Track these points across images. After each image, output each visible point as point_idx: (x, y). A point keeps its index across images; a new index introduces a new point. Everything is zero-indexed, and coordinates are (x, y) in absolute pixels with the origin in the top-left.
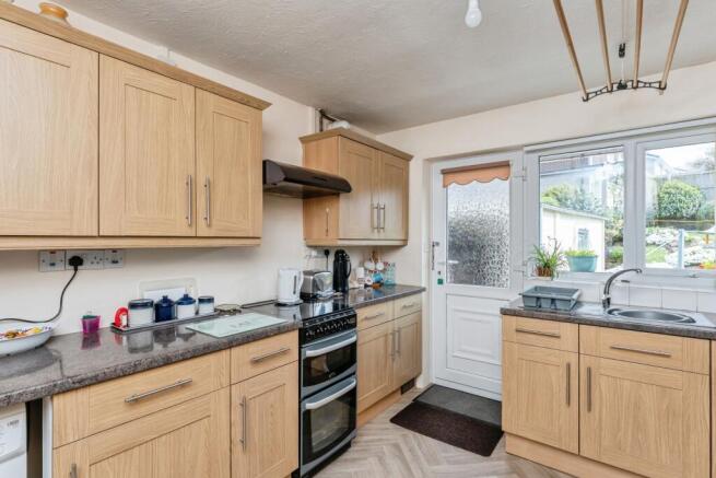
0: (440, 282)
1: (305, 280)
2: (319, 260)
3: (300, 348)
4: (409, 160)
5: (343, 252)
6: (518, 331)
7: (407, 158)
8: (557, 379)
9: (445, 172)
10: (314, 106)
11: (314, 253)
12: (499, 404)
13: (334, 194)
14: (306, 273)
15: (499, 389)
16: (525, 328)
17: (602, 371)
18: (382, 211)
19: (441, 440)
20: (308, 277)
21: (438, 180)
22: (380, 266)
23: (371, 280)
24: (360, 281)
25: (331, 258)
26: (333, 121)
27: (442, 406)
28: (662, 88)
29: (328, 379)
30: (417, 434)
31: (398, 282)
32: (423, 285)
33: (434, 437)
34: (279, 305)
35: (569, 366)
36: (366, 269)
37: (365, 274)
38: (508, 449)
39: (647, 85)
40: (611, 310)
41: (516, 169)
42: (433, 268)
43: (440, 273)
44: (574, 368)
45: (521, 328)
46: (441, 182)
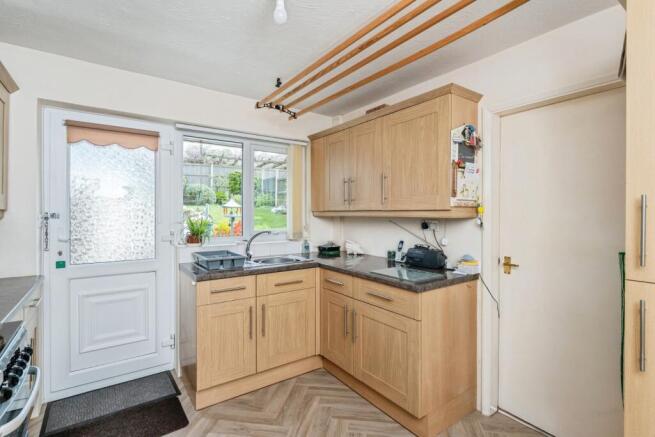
0: (60, 265)
4: (12, 92)
6: (213, 293)
9: (71, 124)
17: (270, 304)
28: (294, 117)
32: (37, 274)
35: (251, 308)
38: (198, 408)
39: (289, 112)
40: (256, 261)
41: (163, 141)
42: (46, 249)
43: (60, 253)
44: (254, 309)
45: (213, 290)
46: (65, 136)
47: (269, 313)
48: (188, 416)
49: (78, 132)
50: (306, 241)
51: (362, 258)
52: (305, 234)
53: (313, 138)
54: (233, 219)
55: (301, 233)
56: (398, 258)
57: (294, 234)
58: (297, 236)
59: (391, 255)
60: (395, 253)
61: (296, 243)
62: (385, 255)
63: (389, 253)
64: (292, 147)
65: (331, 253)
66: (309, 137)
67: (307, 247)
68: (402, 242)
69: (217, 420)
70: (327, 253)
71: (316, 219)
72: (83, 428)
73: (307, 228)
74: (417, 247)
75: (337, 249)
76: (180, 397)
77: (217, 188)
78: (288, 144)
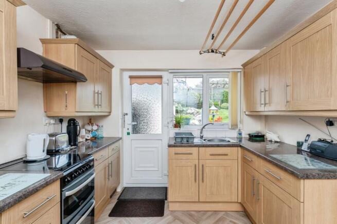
0: (128, 134)
1: (50, 140)
2: (56, 126)
3: (61, 191)
4: (112, 68)
5: (74, 120)
6: (175, 154)
7: (111, 66)
8: (191, 172)
9: (131, 77)
10: (51, 19)
11: (52, 121)
12: (166, 189)
13: (73, 82)
14: (51, 135)
15: (166, 182)
16: (179, 152)
17: (207, 165)
18: (100, 95)
19: (140, 216)
20: (51, 138)
21: (127, 81)
22: (95, 128)
23: (90, 136)
24: (83, 137)
25: (65, 125)
26: (65, 34)
27: (133, 198)
28: (224, 55)
29: (80, 206)
30: (127, 218)
31: (105, 135)
32: (120, 136)
33: (136, 216)
34: (27, 162)
35: (195, 165)
36: (86, 130)
37: (86, 133)
38: (170, 210)
39: (220, 53)
40: (205, 140)
41: (164, 80)
42: (124, 127)
43: (128, 129)
44: (197, 166)
45: (176, 152)
46: (129, 82)
47: (207, 170)
48: (165, 212)
49: (134, 80)
50: (240, 130)
51: (278, 144)
52: (240, 126)
53: (245, 65)
54: (214, 116)
55: (236, 125)
56: (305, 147)
57: (232, 126)
58: (234, 126)
59: (300, 144)
60: (303, 143)
61: (234, 131)
62: (296, 144)
63: (298, 143)
64: (231, 73)
65: (258, 139)
66: (242, 65)
67: (240, 134)
68: (308, 136)
69: (176, 219)
70: (254, 138)
71: (247, 116)
72: (130, 201)
73: (241, 122)
74: (320, 140)
75: (263, 136)
76: (166, 201)
77: (214, 100)
78: (229, 72)
